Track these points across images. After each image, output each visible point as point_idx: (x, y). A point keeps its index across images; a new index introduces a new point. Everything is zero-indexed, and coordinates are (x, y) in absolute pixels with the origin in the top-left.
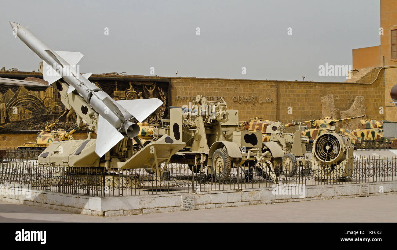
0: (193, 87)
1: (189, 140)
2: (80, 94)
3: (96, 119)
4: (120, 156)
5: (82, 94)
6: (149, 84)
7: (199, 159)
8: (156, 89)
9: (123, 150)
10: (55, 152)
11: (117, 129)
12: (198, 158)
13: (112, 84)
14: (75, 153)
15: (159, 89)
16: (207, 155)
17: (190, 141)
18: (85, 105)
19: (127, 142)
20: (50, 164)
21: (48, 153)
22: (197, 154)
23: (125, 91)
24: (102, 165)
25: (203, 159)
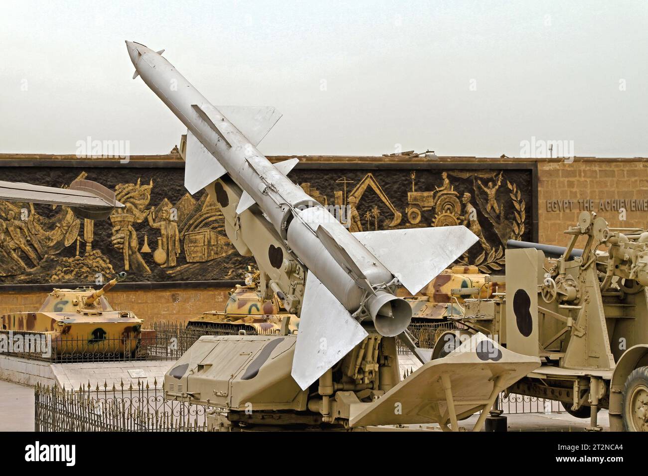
0: (588, 180)
1: (559, 334)
2: (265, 215)
3: (302, 282)
4: (359, 384)
5: (270, 215)
6: (486, 176)
7: (585, 392)
8: (504, 185)
9: (367, 370)
10: (201, 367)
11: (351, 312)
12: (583, 388)
13: (403, 178)
14: (243, 372)
15: (510, 186)
16: (607, 382)
17: (563, 337)
18: (277, 245)
19: (377, 348)
20: (189, 396)
21: (187, 366)
22: (579, 377)
23: (433, 192)
24: (313, 407)
25: (597, 392)
